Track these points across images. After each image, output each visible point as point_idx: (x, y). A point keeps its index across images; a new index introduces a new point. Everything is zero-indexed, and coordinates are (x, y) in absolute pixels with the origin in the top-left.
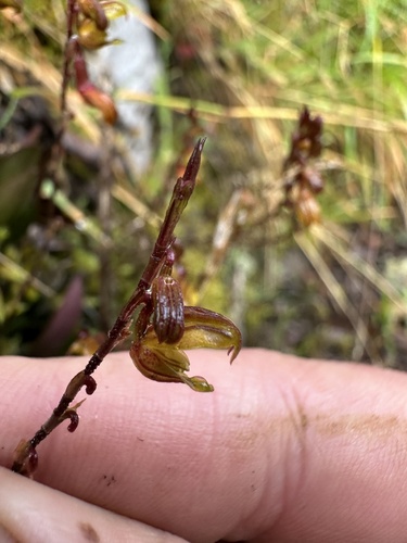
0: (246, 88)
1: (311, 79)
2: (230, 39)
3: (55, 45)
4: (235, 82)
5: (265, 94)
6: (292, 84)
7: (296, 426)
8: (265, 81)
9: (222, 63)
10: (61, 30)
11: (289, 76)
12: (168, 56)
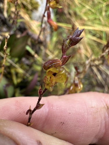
0: (76, 21)
1: (94, 19)
2: (72, 7)
3: (27, 8)
4: (73, 19)
5: (81, 23)
6: (89, 20)
7: (106, 109)
8: (81, 19)
9: (70, 14)
10: (29, 4)
11: (88, 18)
12: (56, 12)
